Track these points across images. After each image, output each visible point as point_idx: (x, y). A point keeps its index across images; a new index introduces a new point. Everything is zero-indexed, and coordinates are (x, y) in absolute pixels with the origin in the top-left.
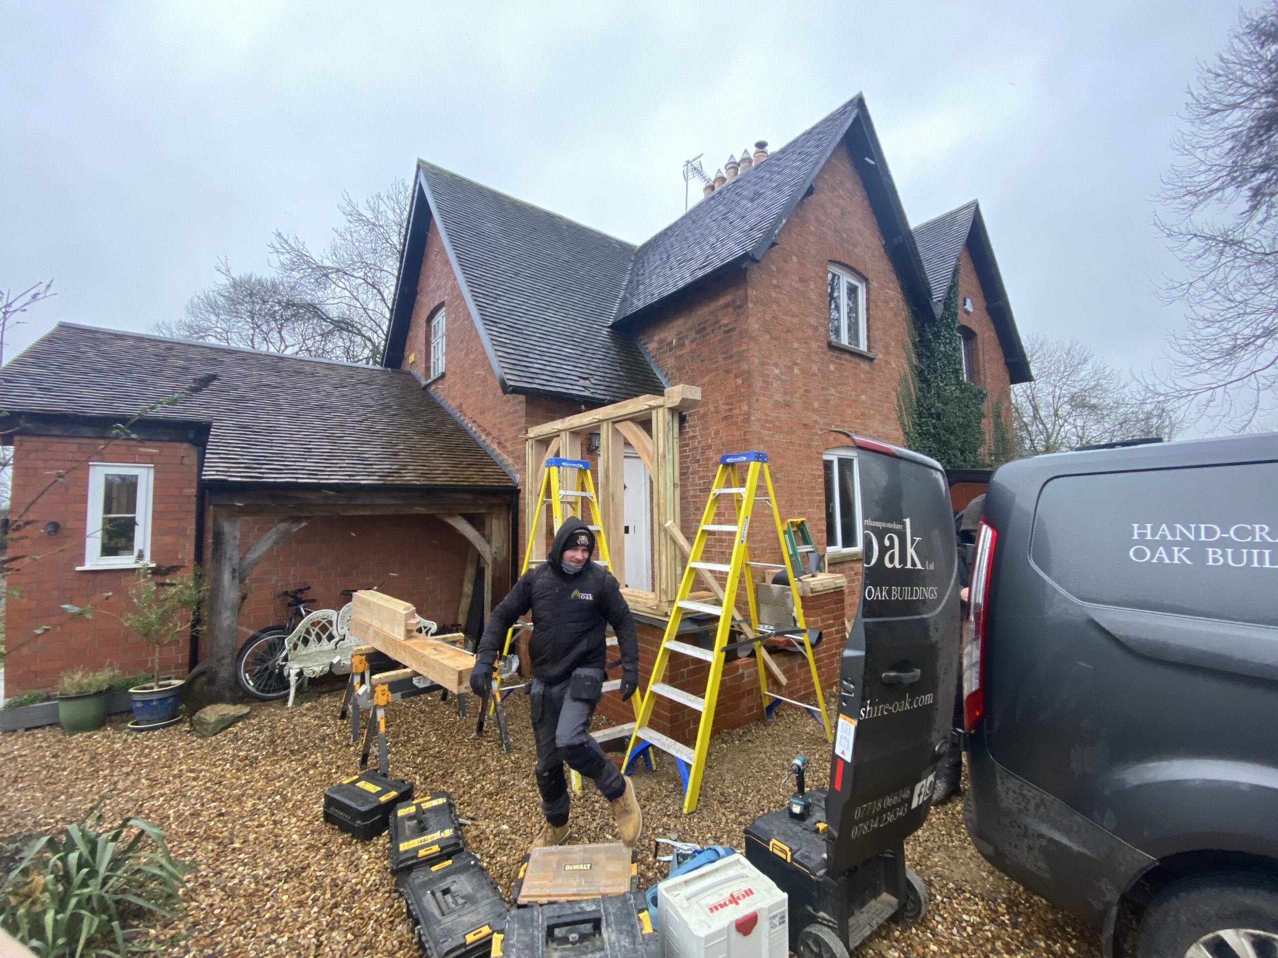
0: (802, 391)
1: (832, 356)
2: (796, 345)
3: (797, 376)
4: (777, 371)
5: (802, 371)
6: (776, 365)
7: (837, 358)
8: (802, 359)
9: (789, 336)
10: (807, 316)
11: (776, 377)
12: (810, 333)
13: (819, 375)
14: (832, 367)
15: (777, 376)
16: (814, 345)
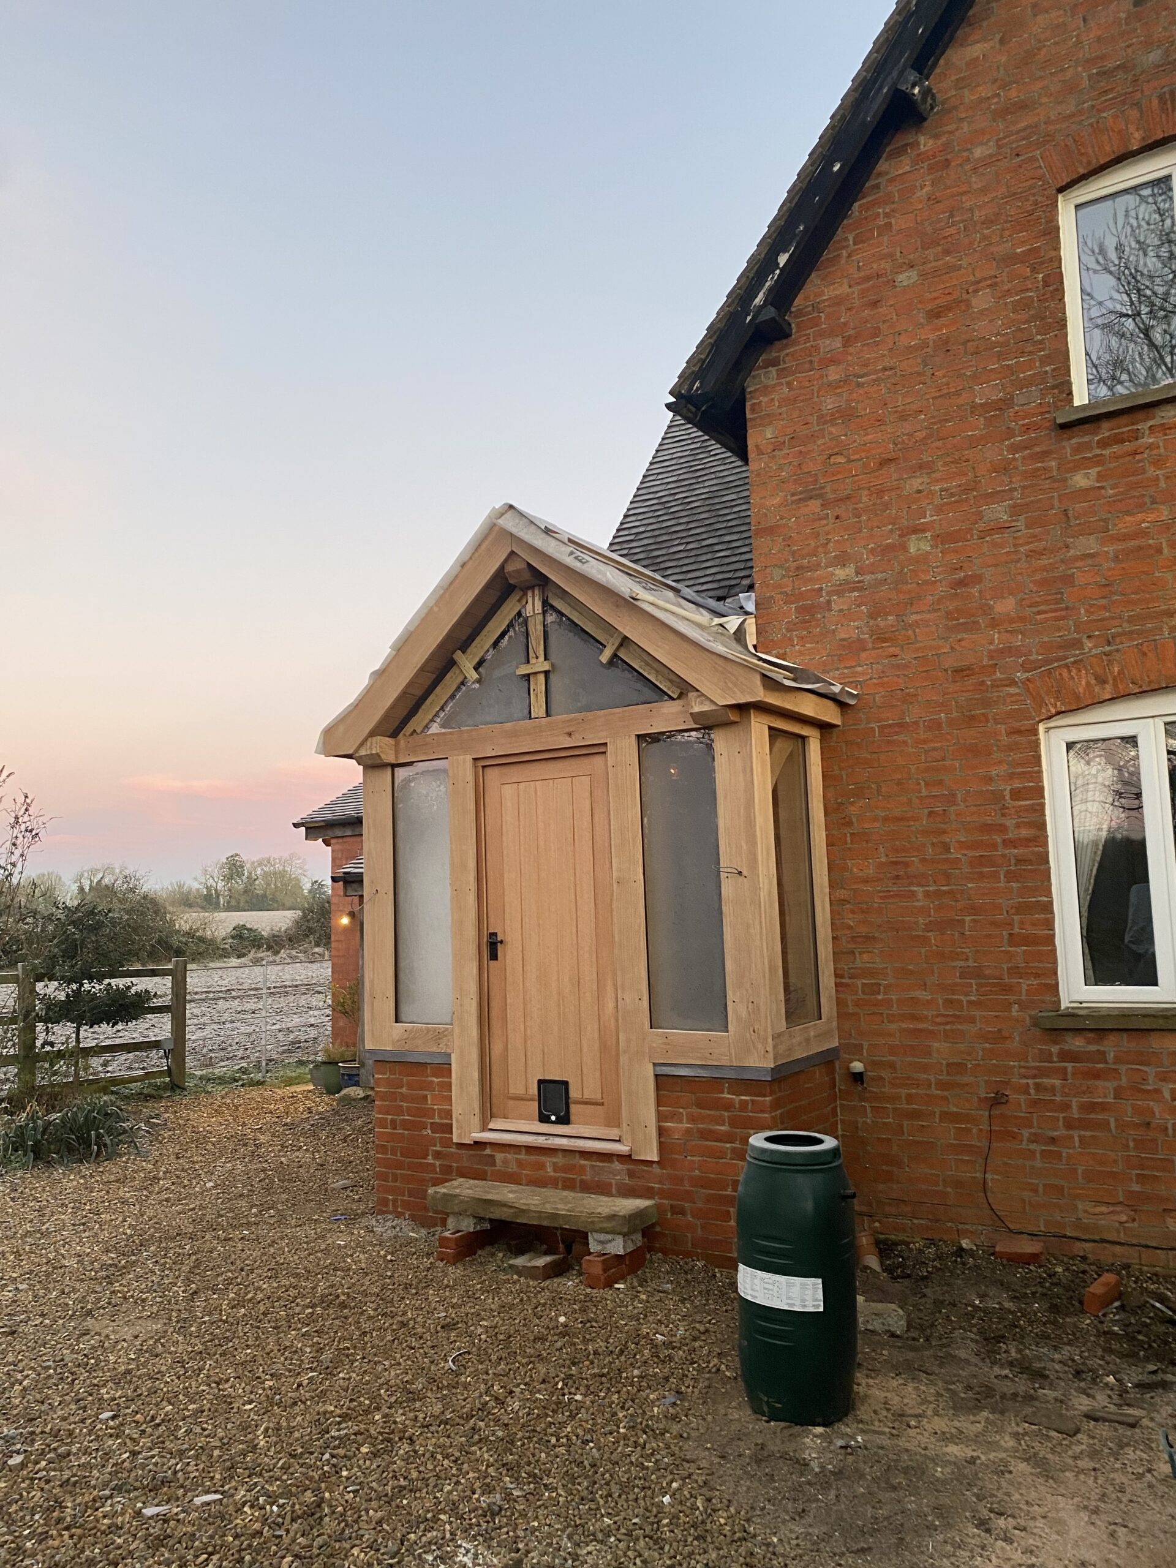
0: (942, 589)
1: (1077, 449)
2: (916, 483)
3: (922, 559)
4: (842, 573)
5: (940, 539)
6: (842, 560)
7: (1104, 444)
8: (939, 510)
9: (892, 473)
10: (958, 393)
11: (842, 588)
12: (977, 426)
13: (1021, 523)
14: (1081, 480)
15: (847, 582)
16: (993, 453)
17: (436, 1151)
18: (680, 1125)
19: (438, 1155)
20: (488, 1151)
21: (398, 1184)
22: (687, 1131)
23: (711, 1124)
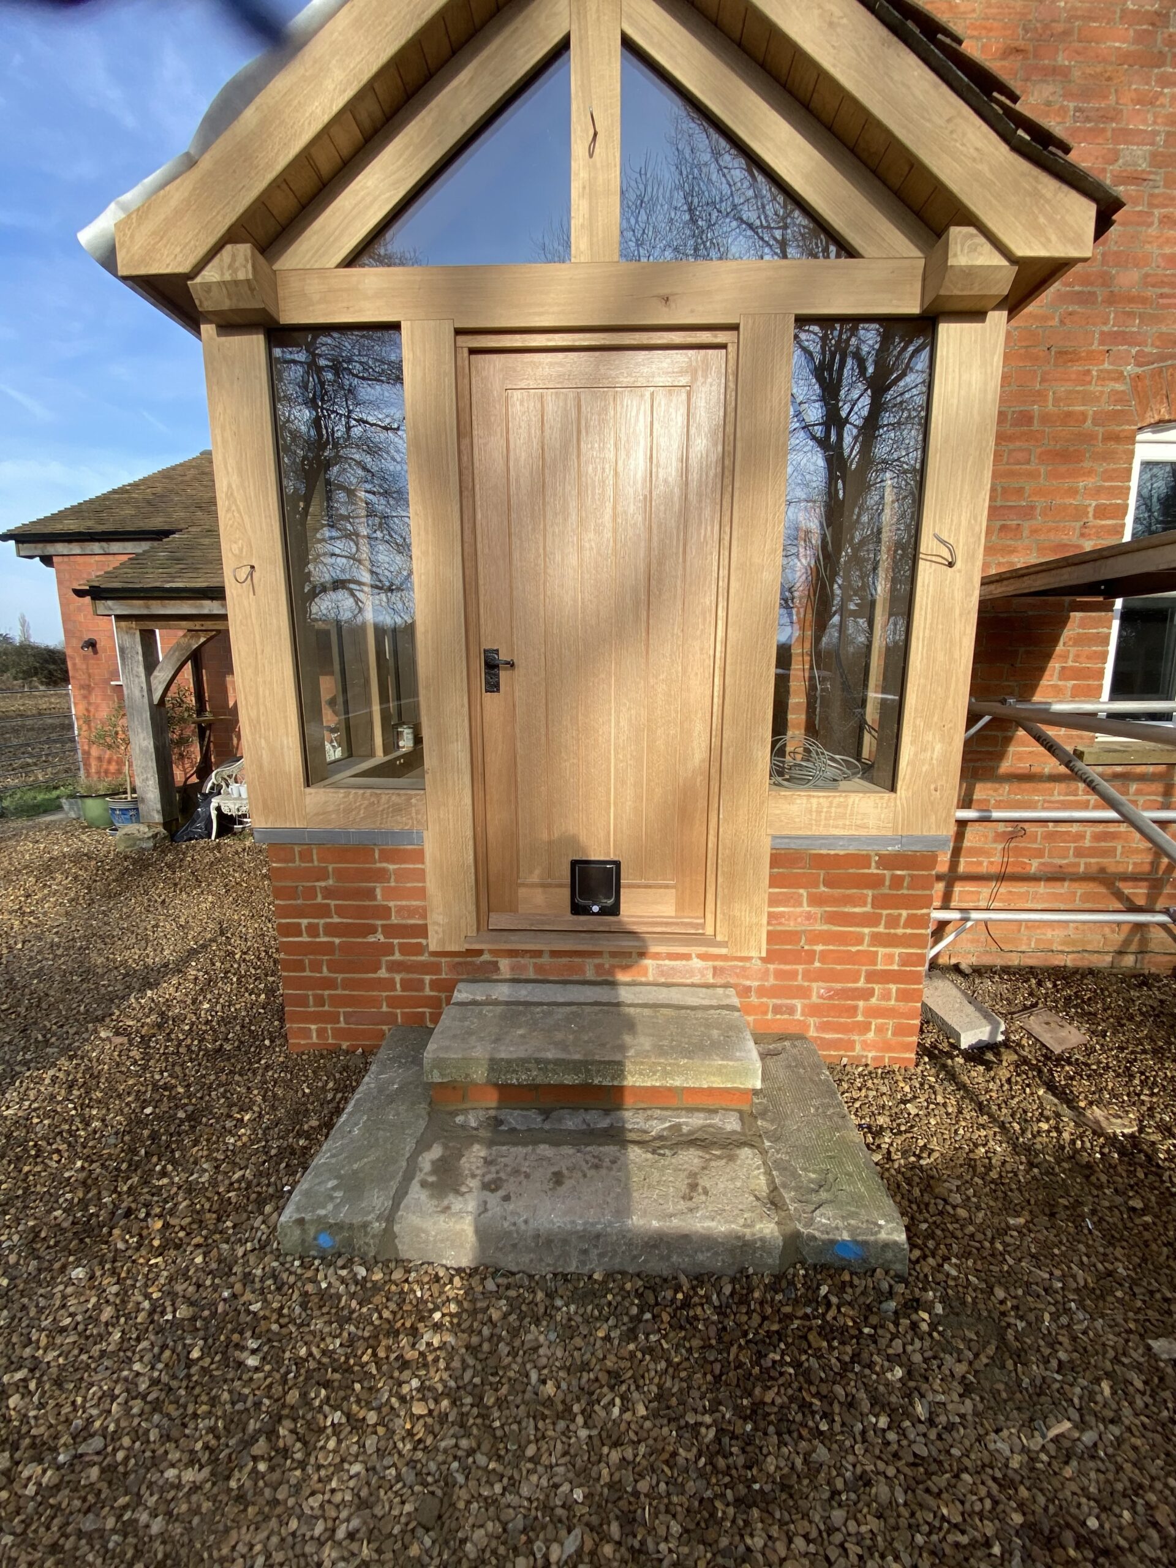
17: (394, 962)
18: (798, 910)
20: (486, 956)
21: (326, 1008)
22: (809, 917)
23: (845, 905)
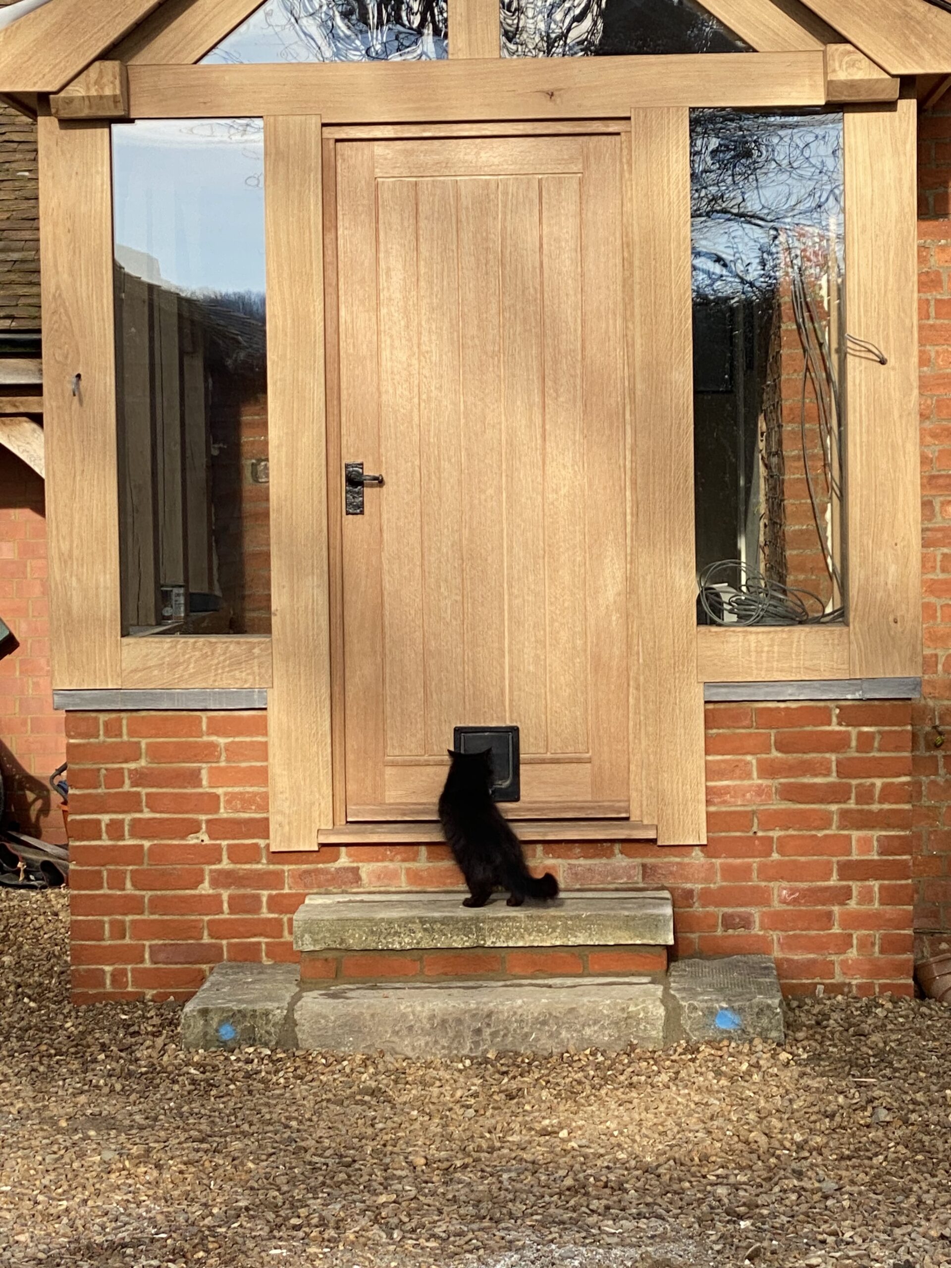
17: (220, 872)
18: (746, 783)
19: (222, 879)
20: (344, 860)
21: (127, 941)
22: (760, 791)
23: (803, 775)
